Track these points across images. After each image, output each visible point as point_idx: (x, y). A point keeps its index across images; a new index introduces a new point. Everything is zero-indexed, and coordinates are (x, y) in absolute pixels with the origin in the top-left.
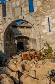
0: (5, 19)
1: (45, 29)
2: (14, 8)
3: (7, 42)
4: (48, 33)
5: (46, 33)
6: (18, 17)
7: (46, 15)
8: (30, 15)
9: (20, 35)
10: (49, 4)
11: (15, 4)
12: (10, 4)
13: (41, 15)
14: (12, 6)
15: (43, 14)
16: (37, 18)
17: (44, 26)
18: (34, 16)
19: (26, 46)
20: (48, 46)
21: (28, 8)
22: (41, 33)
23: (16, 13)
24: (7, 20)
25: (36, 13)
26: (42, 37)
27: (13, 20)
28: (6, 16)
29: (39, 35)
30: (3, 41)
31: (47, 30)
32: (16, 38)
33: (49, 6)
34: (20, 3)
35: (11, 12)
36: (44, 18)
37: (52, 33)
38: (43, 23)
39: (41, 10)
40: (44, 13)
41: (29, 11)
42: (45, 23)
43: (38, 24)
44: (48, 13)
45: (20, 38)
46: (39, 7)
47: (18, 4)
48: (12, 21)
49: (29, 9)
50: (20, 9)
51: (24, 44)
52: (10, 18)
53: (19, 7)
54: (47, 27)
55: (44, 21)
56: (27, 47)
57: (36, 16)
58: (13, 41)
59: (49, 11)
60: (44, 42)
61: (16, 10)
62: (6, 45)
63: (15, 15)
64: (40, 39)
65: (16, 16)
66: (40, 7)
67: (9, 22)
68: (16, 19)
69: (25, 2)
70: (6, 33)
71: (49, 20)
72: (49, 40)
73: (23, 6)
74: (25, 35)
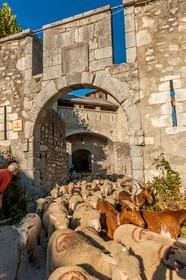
0: (38, 80)
1: (160, 115)
2: (67, 50)
3: (44, 148)
4: (170, 130)
5: (161, 130)
6: (79, 75)
7: (163, 75)
8: (115, 71)
9: (82, 131)
10: (174, 41)
11: (71, 38)
12: (56, 37)
13: (149, 74)
14: (60, 42)
15: (155, 69)
16: (136, 80)
17: (156, 107)
18: (127, 75)
19: (99, 163)
20: (167, 167)
21: (108, 52)
22: (145, 127)
23: (71, 65)
24: (44, 84)
25: (132, 66)
26: (149, 140)
27: (63, 84)
28: (41, 72)
29: (140, 133)
30: (31, 145)
31: (167, 120)
32: (70, 139)
33: (174, 48)
34: (86, 36)
35: (58, 60)
36: (158, 83)
38: (154, 99)
39: (148, 59)
40: (158, 66)
41: (111, 61)
42: (161, 96)
43: (139, 101)
44: (171, 69)
45: (82, 140)
46: (142, 50)
47: (78, 37)
48: (60, 87)
49: (110, 54)
50: (84, 53)
51: (93, 156)
52: (55, 80)
53: (80, 46)
54: (166, 109)
55: (158, 92)
56: (100, 166)
57: (133, 77)
59: (173, 62)
60: (156, 155)
61: (73, 54)
62: (39, 155)
63: (67, 71)
64: (143, 145)
65: (71, 73)
66: (146, 48)
67: (50, 90)
68: (72, 83)
69: (100, 33)
70: (39, 121)
71: (172, 90)
72: (172, 151)
73: (93, 45)
74: (96, 132)
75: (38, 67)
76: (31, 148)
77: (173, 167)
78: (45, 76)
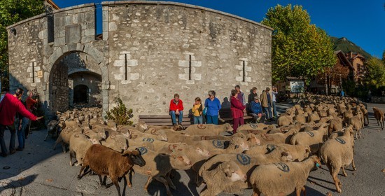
0: (51, 46)
1: (119, 73)
2: (68, 28)
3: (55, 88)
4: (123, 82)
5: (119, 81)
6: (75, 45)
7: (122, 50)
8: (96, 45)
9: (82, 70)
10: (129, 32)
11: (71, 20)
12: (61, 19)
13: (115, 49)
14: (64, 22)
15: (118, 46)
16: (107, 51)
17: (118, 68)
18: (102, 48)
19: (95, 96)
20: (121, 102)
21: (93, 32)
22: (111, 79)
23: (70, 38)
24: (55, 49)
25: (105, 43)
26: (113, 87)
27: (66, 50)
28: (53, 41)
29: (108, 83)
30: (48, 86)
31: (122, 76)
32: (72, 76)
33: (128, 36)
34: (80, 20)
35: (63, 34)
36: (119, 54)
37: (128, 82)
38: (117, 63)
39: (114, 39)
40: (120, 45)
41: (94, 37)
42: (119, 63)
43: (108, 64)
44: (126, 47)
45: (82, 77)
46: (112, 34)
47: (75, 21)
48: (64, 51)
49: (94, 34)
50: (79, 32)
51: (90, 90)
52: (62, 47)
53: (76, 26)
54: (122, 70)
55: (119, 59)
57: (106, 49)
58: (64, 86)
59: (128, 44)
60: (116, 95)
61: (72, 31)
62: (52, 92)
63: (69, 41)
64: (109, 89)
65: (71, 43)
66: (114, 33)
67: (58, 52)
68: (71, 50)
69: (88, 19)
70: (52, 72)
71: (126, 60)
72: (124, 93)
73: (84, 27)
74: (93, 71)
75: (51, 38)
76: (48, 89)
77: (123, 102)
78: (55, 43)
